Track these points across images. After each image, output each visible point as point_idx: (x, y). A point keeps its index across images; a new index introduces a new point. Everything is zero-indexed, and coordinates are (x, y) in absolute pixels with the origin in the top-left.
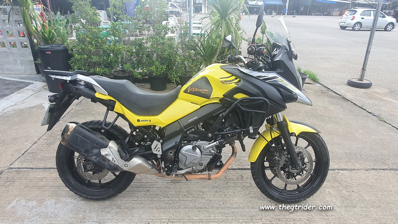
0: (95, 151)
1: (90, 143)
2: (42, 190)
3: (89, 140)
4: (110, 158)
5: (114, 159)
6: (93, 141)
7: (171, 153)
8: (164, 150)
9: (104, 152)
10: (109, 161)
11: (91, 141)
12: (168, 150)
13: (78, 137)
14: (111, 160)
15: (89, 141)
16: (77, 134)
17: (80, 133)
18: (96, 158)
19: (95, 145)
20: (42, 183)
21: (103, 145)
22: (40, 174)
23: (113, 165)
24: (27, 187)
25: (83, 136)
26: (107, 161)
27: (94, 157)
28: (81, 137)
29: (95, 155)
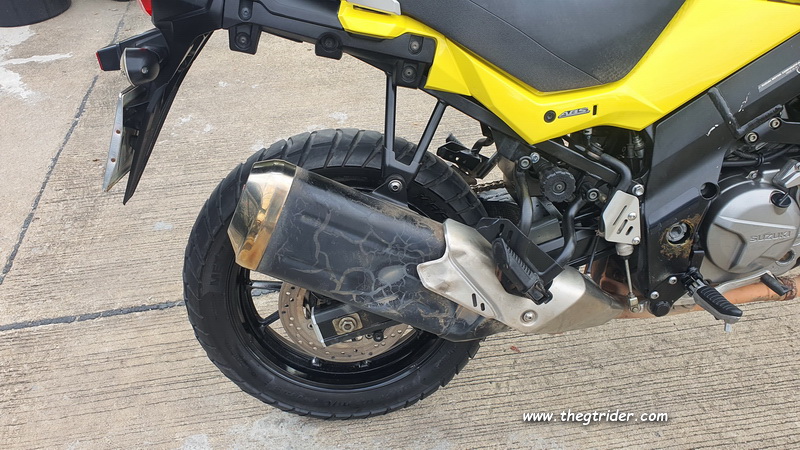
0: (391, 275)
1: (367, 249)
2: (142, 400)
3: (362, 235)
4: (462, 296)
5: (480, 300)
6: (380, 238)
7: (677, 230)
8: (651, 221)
9: (430, 276)
10: (455, 305)
11: (371, 238)
12: (666, 221)
13: (313, 230)
14: (466, 301)
15: (361, 241)
16: (304, 219)
17: (317, 211)
18: (394, 304)
19: (388, 250)
20: (129, 375)
21: (423, 246)
22: (109, 339)
23: (470, 321)
24: (80, 397)
25: (331, 224)
26: (448, 308)
27: (386, 300)
28: (323, 227)
29: (388, 291)
